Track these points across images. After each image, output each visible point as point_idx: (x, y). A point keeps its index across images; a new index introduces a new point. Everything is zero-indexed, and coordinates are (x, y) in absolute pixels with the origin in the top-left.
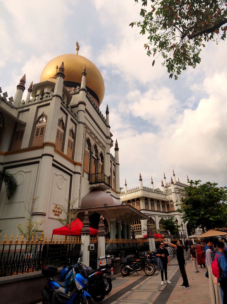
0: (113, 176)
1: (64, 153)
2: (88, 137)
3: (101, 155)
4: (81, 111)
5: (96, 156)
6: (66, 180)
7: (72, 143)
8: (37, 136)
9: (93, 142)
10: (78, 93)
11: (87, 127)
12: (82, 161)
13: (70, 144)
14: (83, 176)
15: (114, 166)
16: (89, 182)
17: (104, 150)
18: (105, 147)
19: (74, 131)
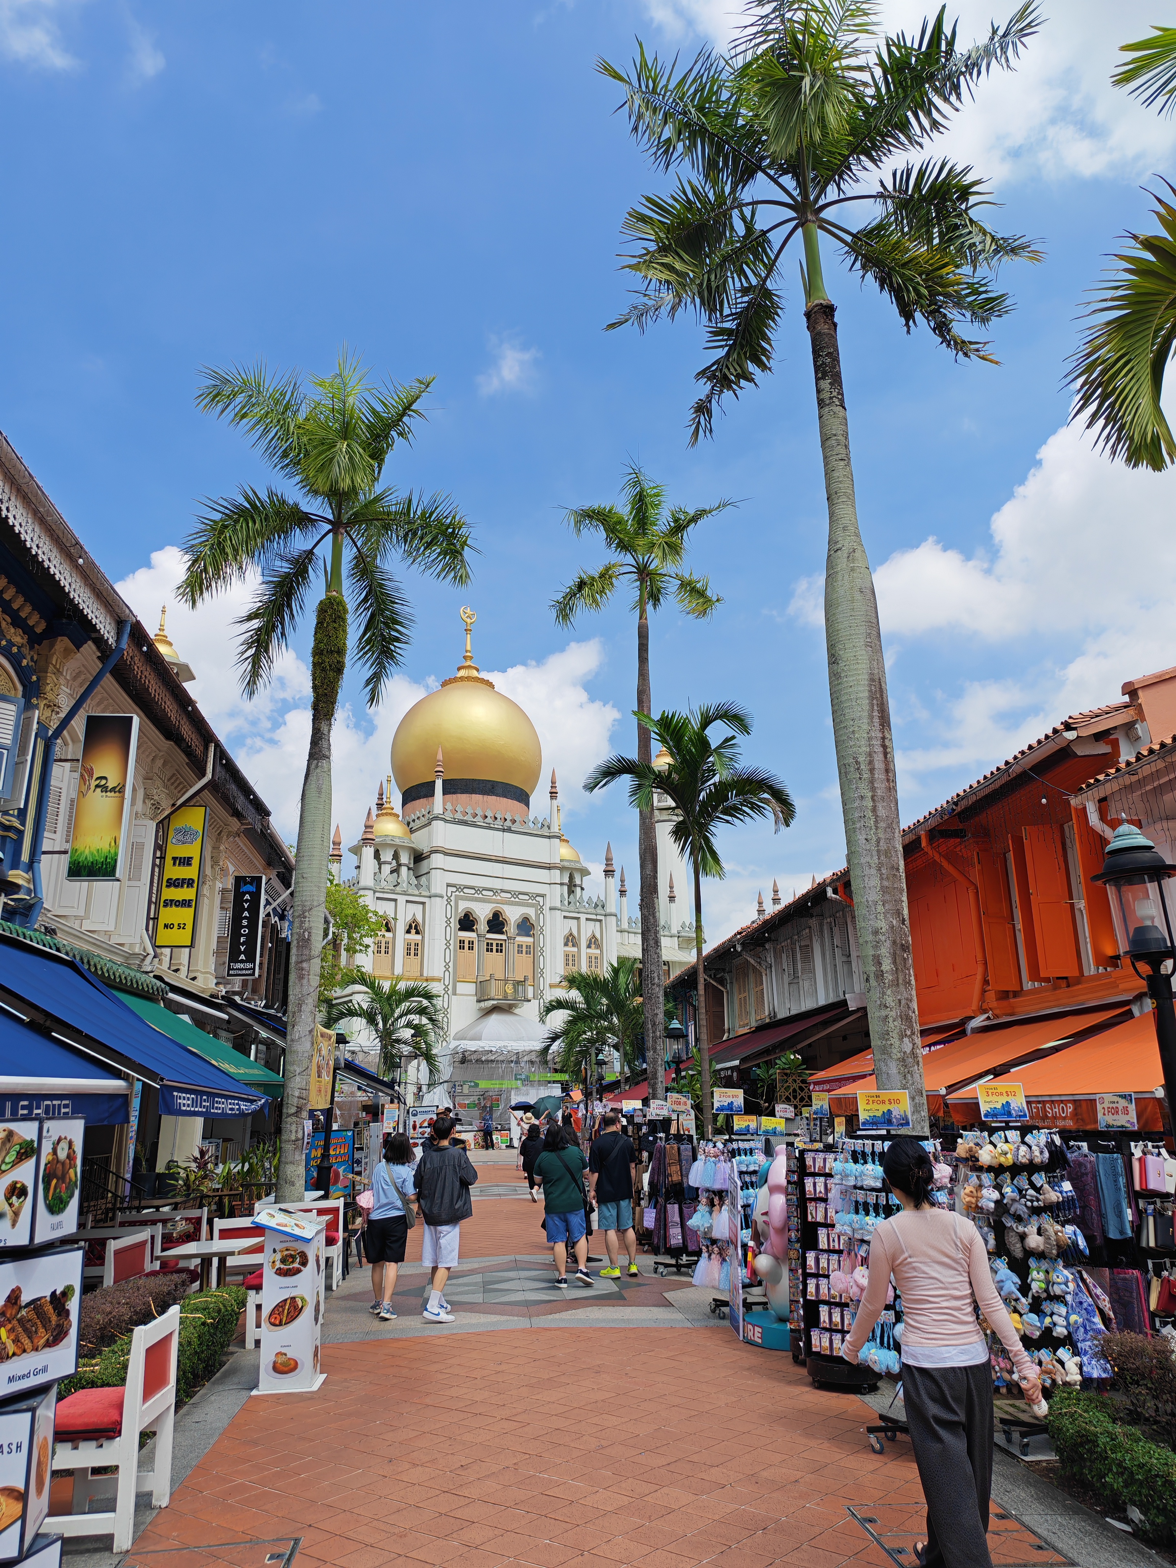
1: (395, 973)
2: (463, 910)
4: (434, 870)
7: (417, 944)
9: (483, 912)
11: (461, 889)
12: (451, 964)
13: (413, 947)
14: (455, 994)
15: (598, 924)
16: (475, 998)
17: (541, 904)
18: (543, 896)
19: (420, 919)
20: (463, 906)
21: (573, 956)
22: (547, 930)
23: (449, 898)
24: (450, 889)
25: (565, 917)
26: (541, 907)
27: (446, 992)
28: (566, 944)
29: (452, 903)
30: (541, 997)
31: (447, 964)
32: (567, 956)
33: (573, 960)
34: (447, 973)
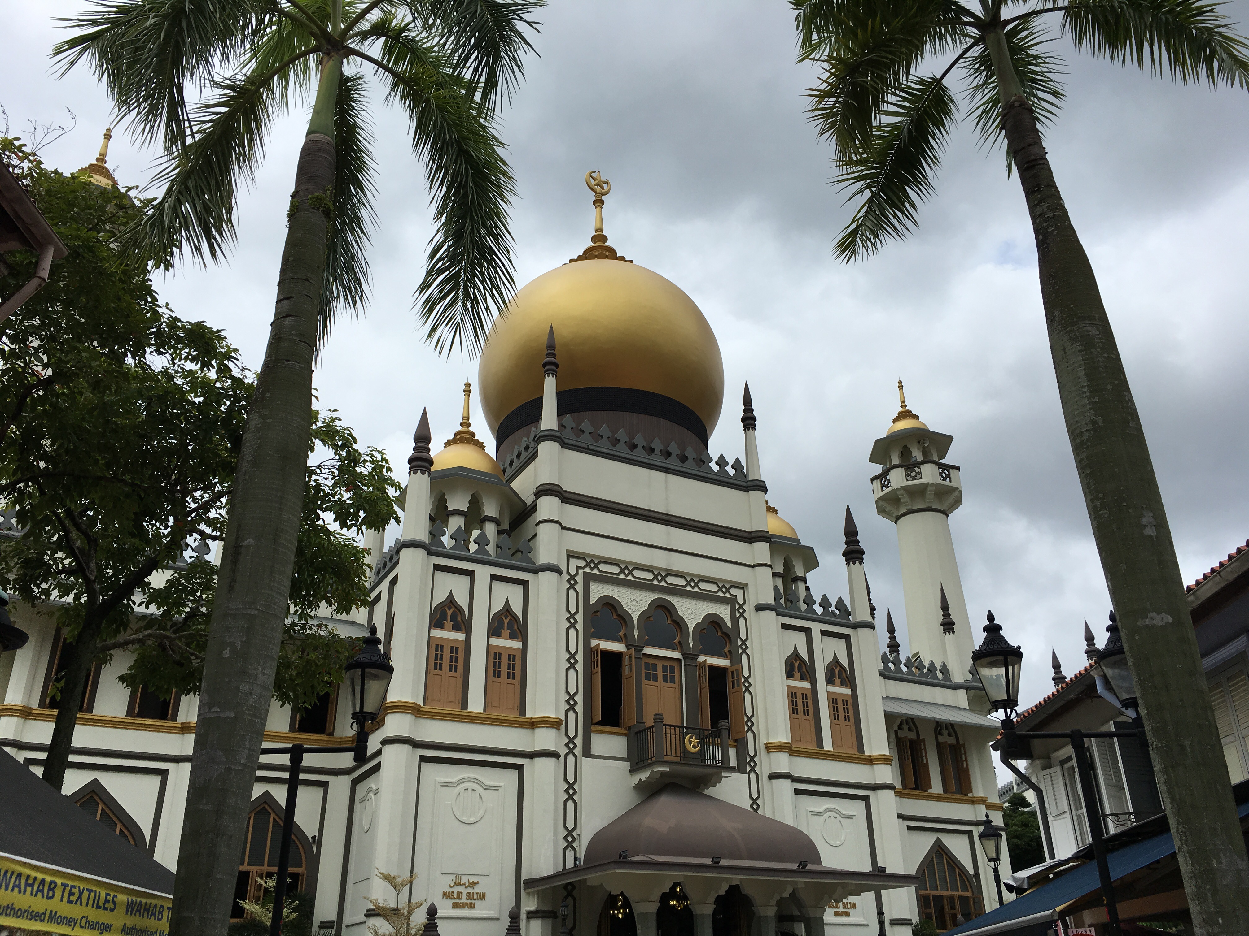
0: (832, 692)
1: (469, 710)
2: (602, 598)
4: (541, 524)
5: (680, 646)
6: (493, 788)
7: (513, 656)
9: (638, 604)
11: (595, 562)
12: (579, 698)
13: (504, 661)
14: (587, 753)
15: (842, 643)
16: (626, 765)
17: (740, 600)
18: (742, 587)
19: (518, 610)
20: (598, 591)
21: (804, 696)
22: (753, 646)
23: (572, 577)
24: (574, 563)
25: (785, 626)
26: (741, 606)
27: (571, 751)
28: (789, 675)
29: (579, 587)
30: (753, 769)
31: (572, 697)
32: (792, 694)
33: (805, 704)
34: (571, 715)
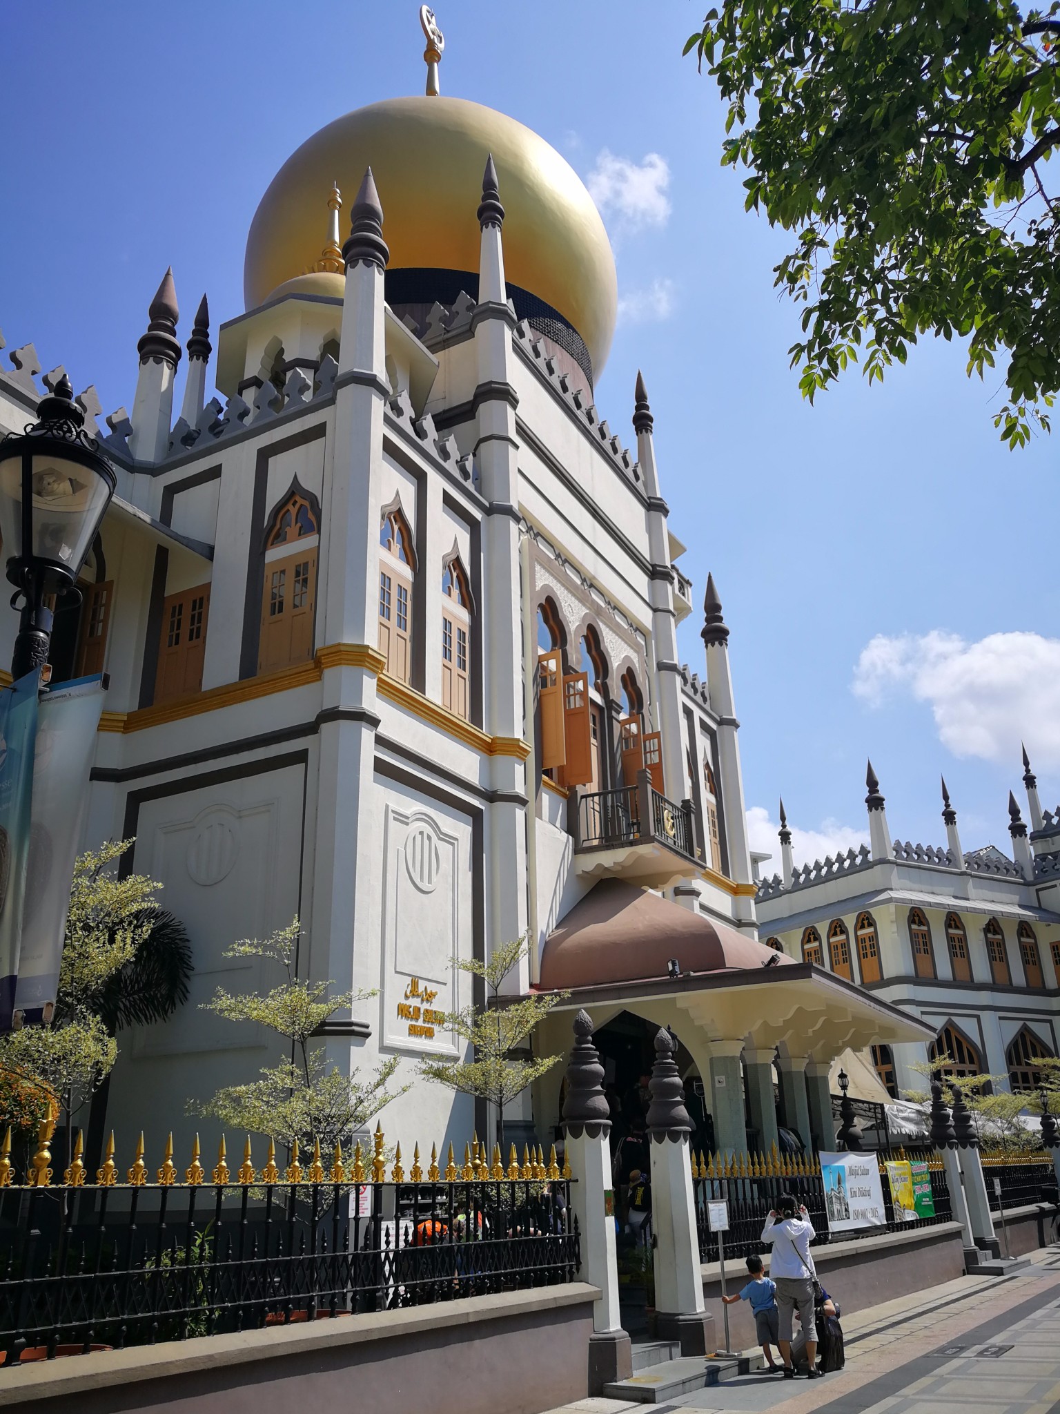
0: (707, 798)
1: (428, 695)
2: (546, 587)
3: (629, 678)
4: (494, 441)
5: (603, 690)
6: (450, 840)
7: (462, 634)
8: (278, 616)
9: (573, 614)
10: (469, 333)
11: (536, 532)
13: (455, 636)
14: (537, 812)
16: (571, 841)
17: (644, 652)
18: (645, 634)
19: (466, 563)
20: (540, 576)
22: (658, 717)
